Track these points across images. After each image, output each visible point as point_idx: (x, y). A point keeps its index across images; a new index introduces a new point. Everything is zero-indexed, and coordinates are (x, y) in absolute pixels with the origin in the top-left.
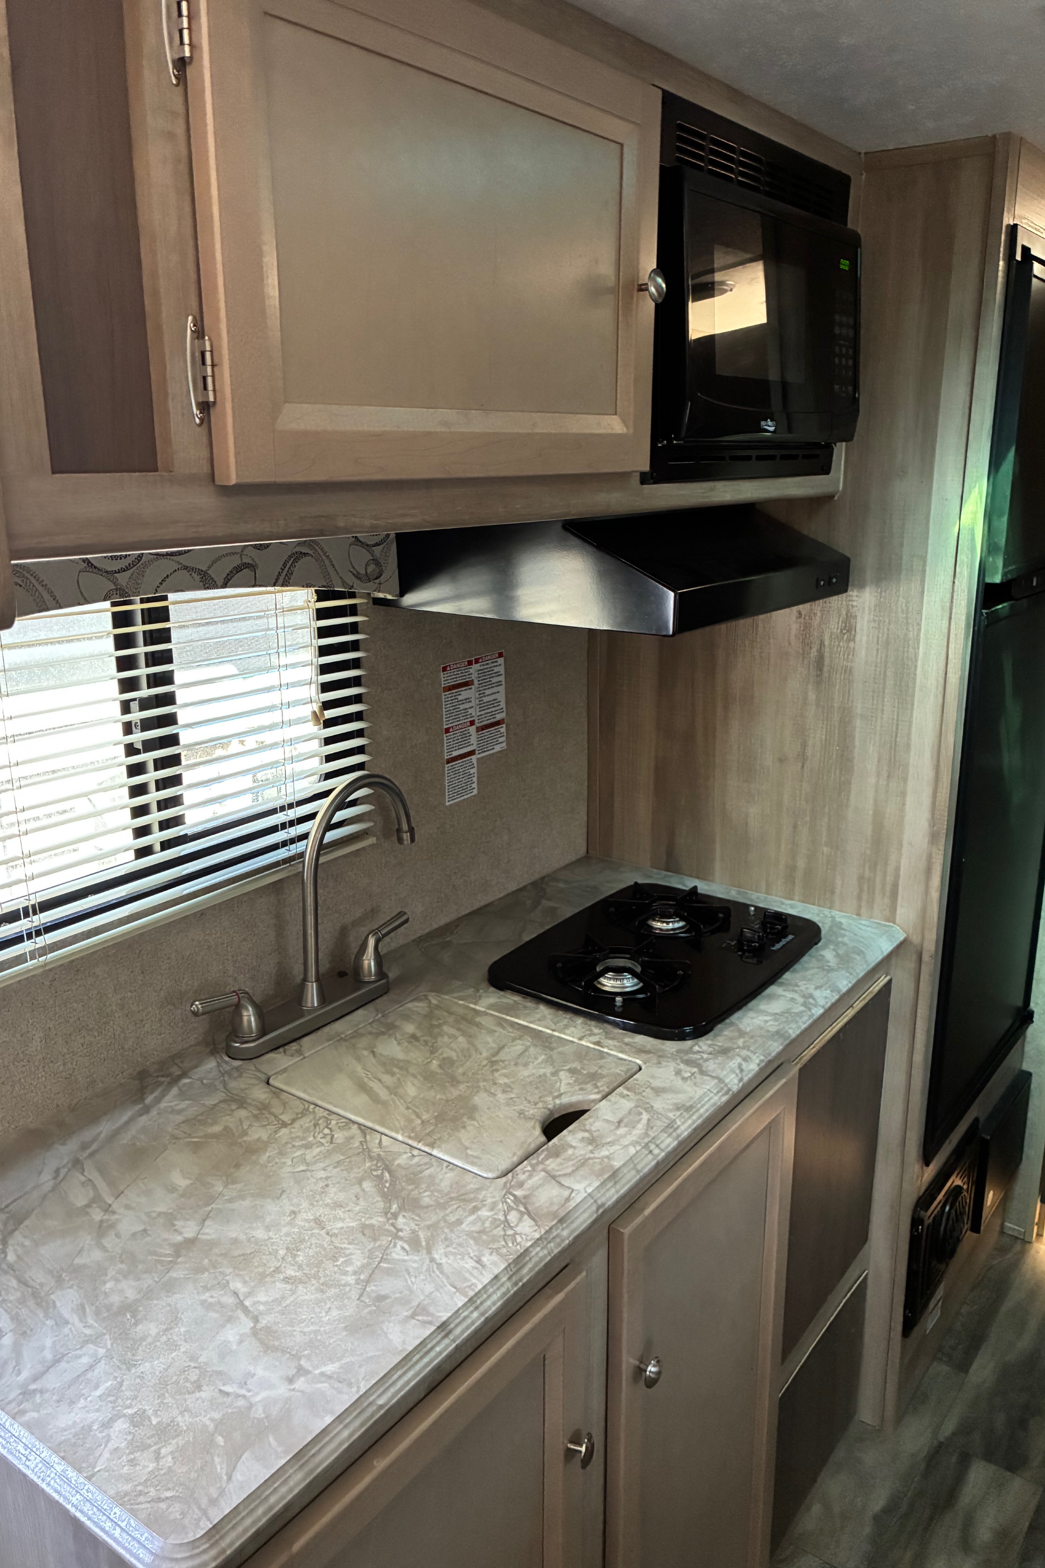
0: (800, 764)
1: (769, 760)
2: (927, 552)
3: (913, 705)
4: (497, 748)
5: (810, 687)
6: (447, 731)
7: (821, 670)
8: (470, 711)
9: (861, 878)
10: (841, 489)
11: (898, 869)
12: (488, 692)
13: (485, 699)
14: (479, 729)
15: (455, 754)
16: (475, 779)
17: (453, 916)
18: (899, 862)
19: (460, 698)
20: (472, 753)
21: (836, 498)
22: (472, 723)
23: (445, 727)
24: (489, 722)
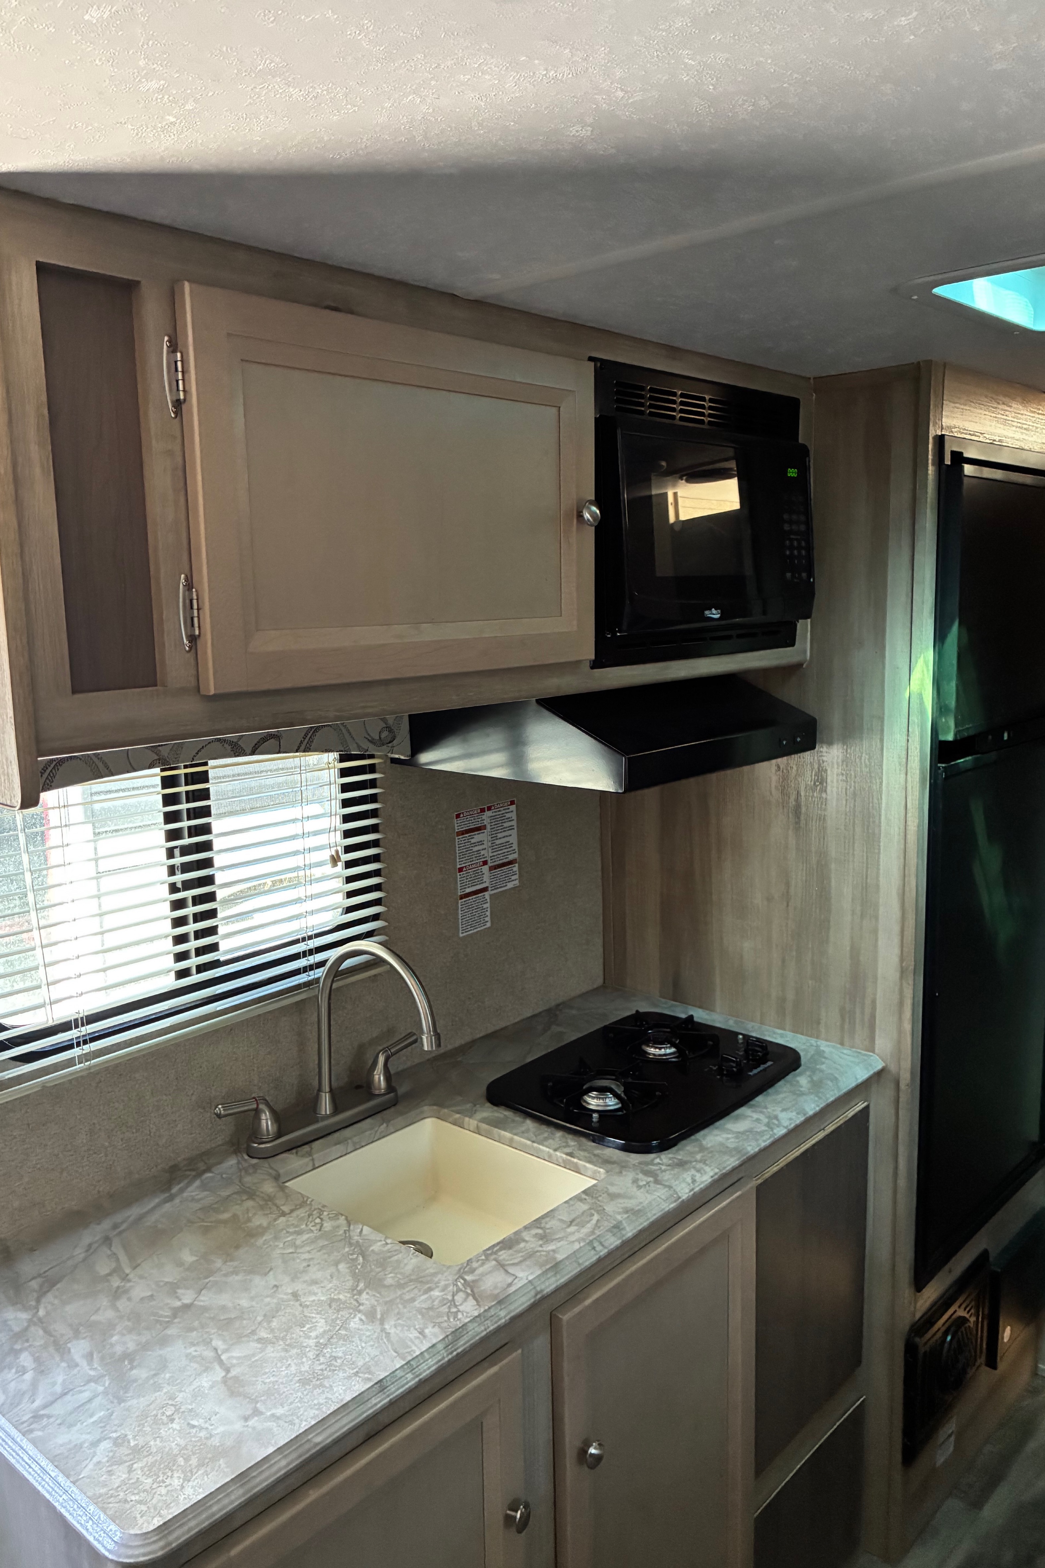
0: (785, 904)
1: (758, 899)
2: (884, 714)
3: (879, 849)
4: (510, 885)
5: (790, 832)
6: (461, 870)
7: (799, 818)
8: (482, 852)
9: (842, 1010)
10: (808, 658)
11: (874, 1002)
12: (499, 835)
13: (498, 842)
14: (491, 868)
15: (468, 890)
16: (488, 913)
17: (468, 1039)
18: (875, 994)
19: (473, 841)
20: (485, 889)
21: (804, 666)
22: (485, 863)
23: (459, 866)
24: (501, 862)
